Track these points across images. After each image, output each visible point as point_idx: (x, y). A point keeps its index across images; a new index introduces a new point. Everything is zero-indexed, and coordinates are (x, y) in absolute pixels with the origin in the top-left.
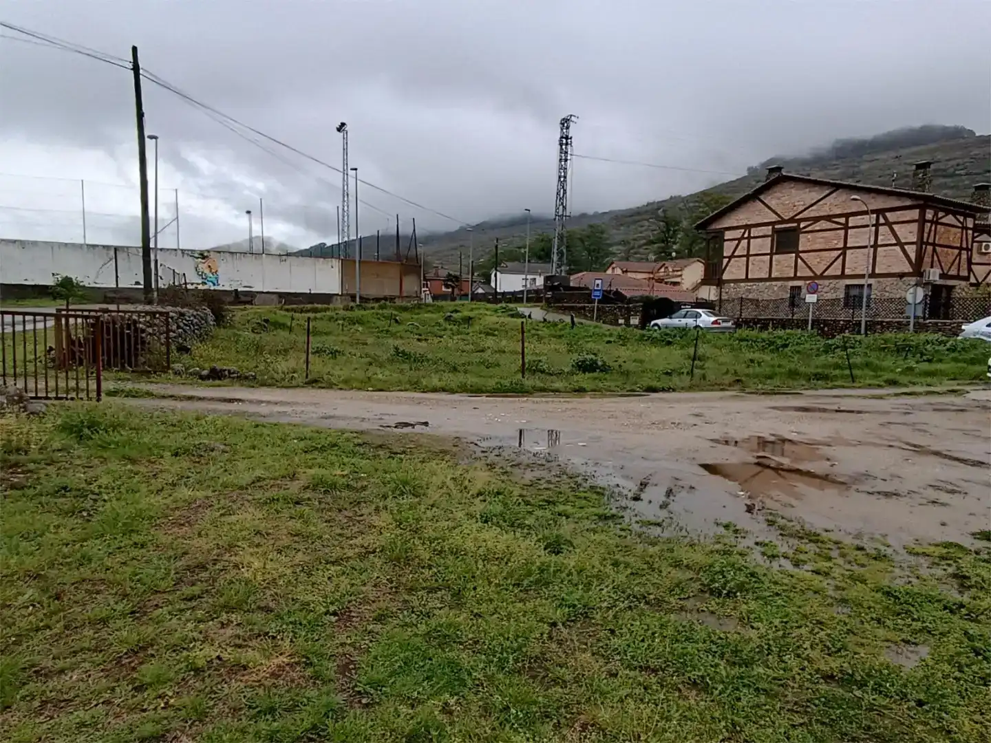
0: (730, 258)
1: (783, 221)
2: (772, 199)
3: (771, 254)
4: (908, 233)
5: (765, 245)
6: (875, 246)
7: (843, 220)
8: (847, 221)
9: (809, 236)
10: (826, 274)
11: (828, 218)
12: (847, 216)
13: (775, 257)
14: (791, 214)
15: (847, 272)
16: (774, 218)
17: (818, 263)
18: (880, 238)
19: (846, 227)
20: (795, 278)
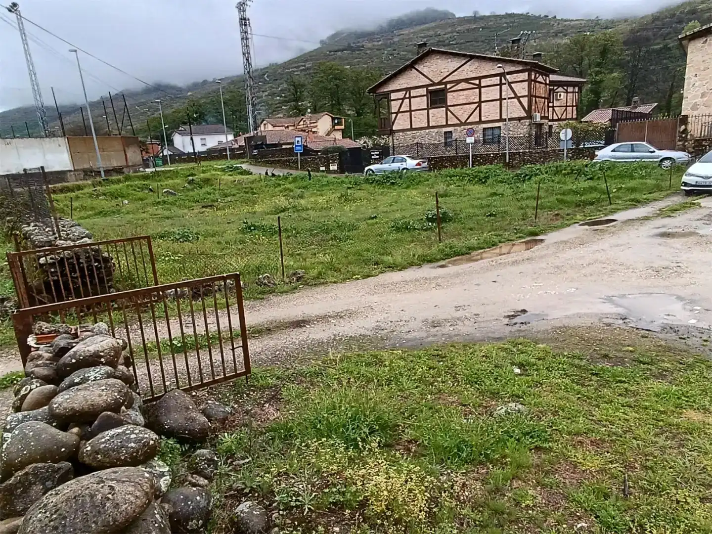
0: (397, 113)
1: (434, 84)
2: (423, 67)
3: (428, 109)
4: (522, 89)
5: (422, 102)
7: (477, 82)
8: (480, 82)
9: (455, 94)
10: (468, 121)
11: (466, 80)
12: (480, 78)
13: (431, 111)
14: (440, 79)
15: (483, 119)
16: (428, 82)
17: (462, 113)
18: (503, 93)
19: (480, 87)
20: (447, 125)
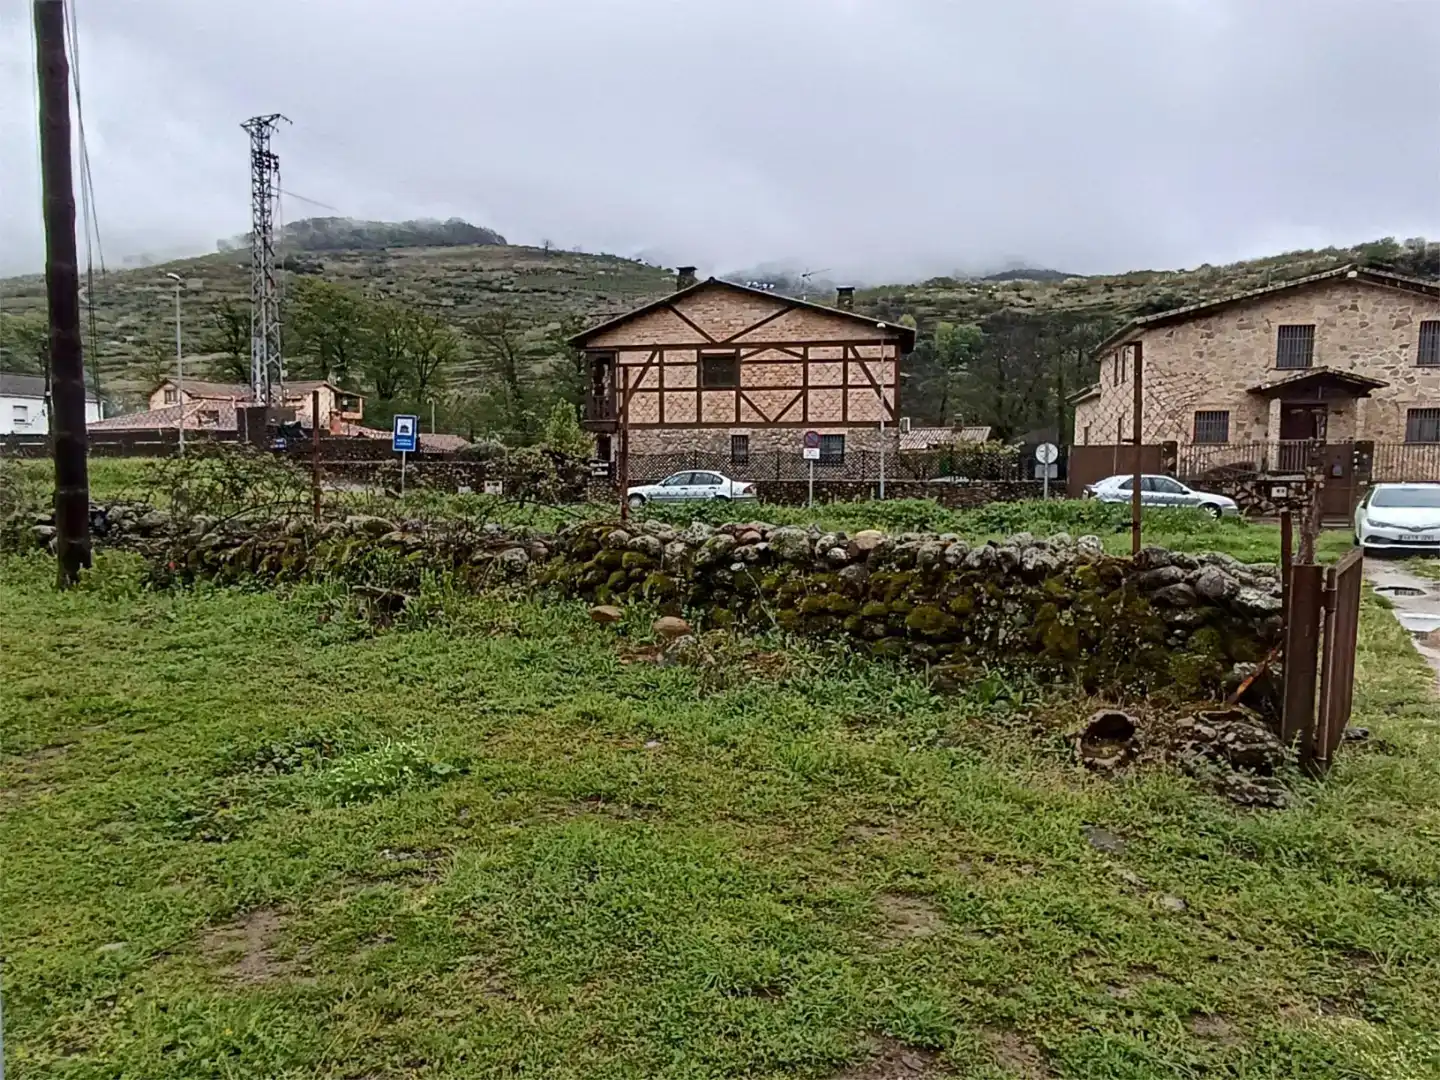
0: (630, 392)
2: (695, 312)
3: (699, 390)
4: (885, 373)
5: (688, 376)
6: (845, 386)
7: (800, 351)
8: (806, 351)
9: (755, 368)
10: (781, 420)
11: (780, 346)
12: (806, 345)
13: (704, 394)
14: (726, 336)
15: (811, 418)
16: (704, 340)
17: (770, 404)
18: (850, 377)
19: (805, 360)
20: (738, 424)
